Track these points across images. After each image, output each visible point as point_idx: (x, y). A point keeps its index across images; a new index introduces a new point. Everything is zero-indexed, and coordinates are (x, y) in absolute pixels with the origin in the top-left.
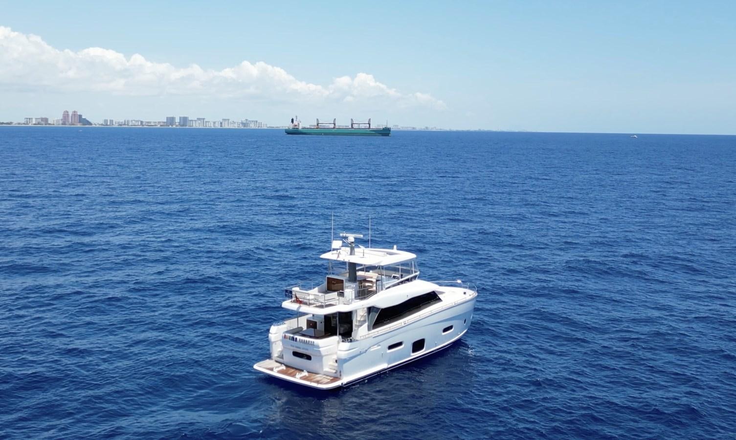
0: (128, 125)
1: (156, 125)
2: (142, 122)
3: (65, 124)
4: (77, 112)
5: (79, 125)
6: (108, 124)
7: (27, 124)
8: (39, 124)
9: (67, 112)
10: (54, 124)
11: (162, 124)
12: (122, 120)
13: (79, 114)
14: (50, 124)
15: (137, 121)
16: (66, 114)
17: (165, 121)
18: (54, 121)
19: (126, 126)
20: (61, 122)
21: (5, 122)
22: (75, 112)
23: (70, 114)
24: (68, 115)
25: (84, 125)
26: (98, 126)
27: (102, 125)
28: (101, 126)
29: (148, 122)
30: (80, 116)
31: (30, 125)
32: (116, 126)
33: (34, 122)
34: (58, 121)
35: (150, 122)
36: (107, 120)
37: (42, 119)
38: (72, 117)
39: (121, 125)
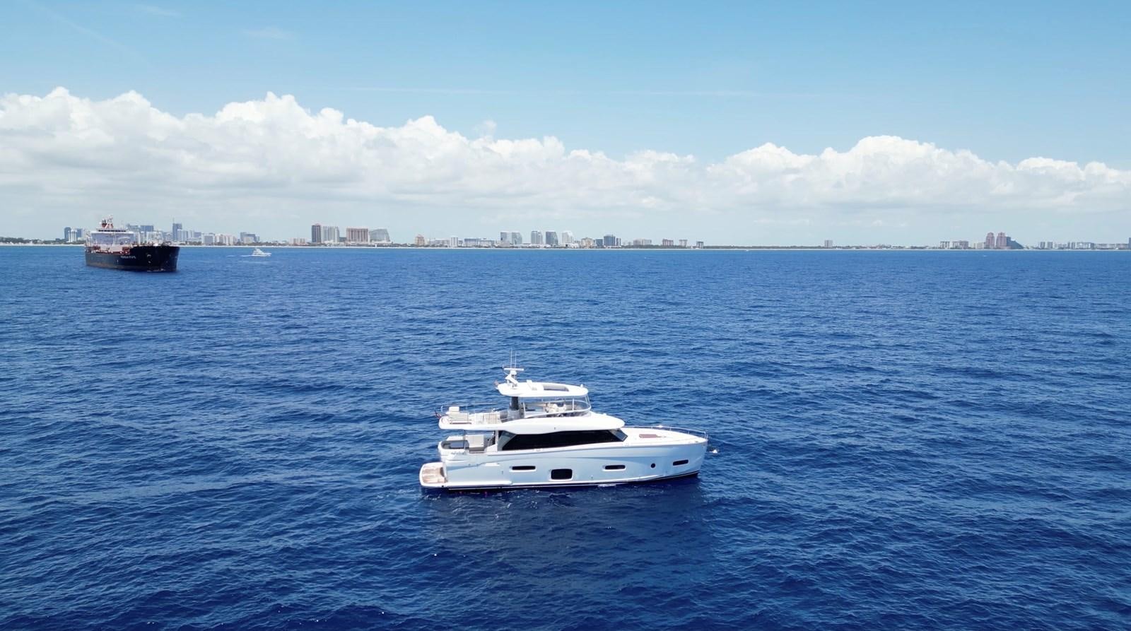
0: (1072, 248)
1: (1112, 249)
2: (1093, 245)
3: (988, 248)
4: (1004, 234)
5: (1006, 249)
6: (1046, 247)
7: (943, 248)
8: (956, 248)
9: (992, 234)
10: (974, 248)
11: (1122, 247)
12: (1064, 242)
13: (1007, 236)
14: (970, 248)
15: (1086, 243)
16: (990, 237)
17: (1128, 242)
18: (975, 245)
19: (1070, 250)
20: (983, 246)
21: (918, 246)
22: (1001, 234)
23: (996, 236)
24: (993, 237)
25: (1012, 248)
26: (1031, 249)
27: (1037, 248)
28: (1035, 250)
29: (1101, 245)
30: (1008, 239)
31: (946, 249)
32: (1055, 249)
33: (951, 246)
34: (979, 244)
35: (1105, 245)
36: (1044, 243)
37: (961, 243)
38: (997, 240)
39: (1063, 249)
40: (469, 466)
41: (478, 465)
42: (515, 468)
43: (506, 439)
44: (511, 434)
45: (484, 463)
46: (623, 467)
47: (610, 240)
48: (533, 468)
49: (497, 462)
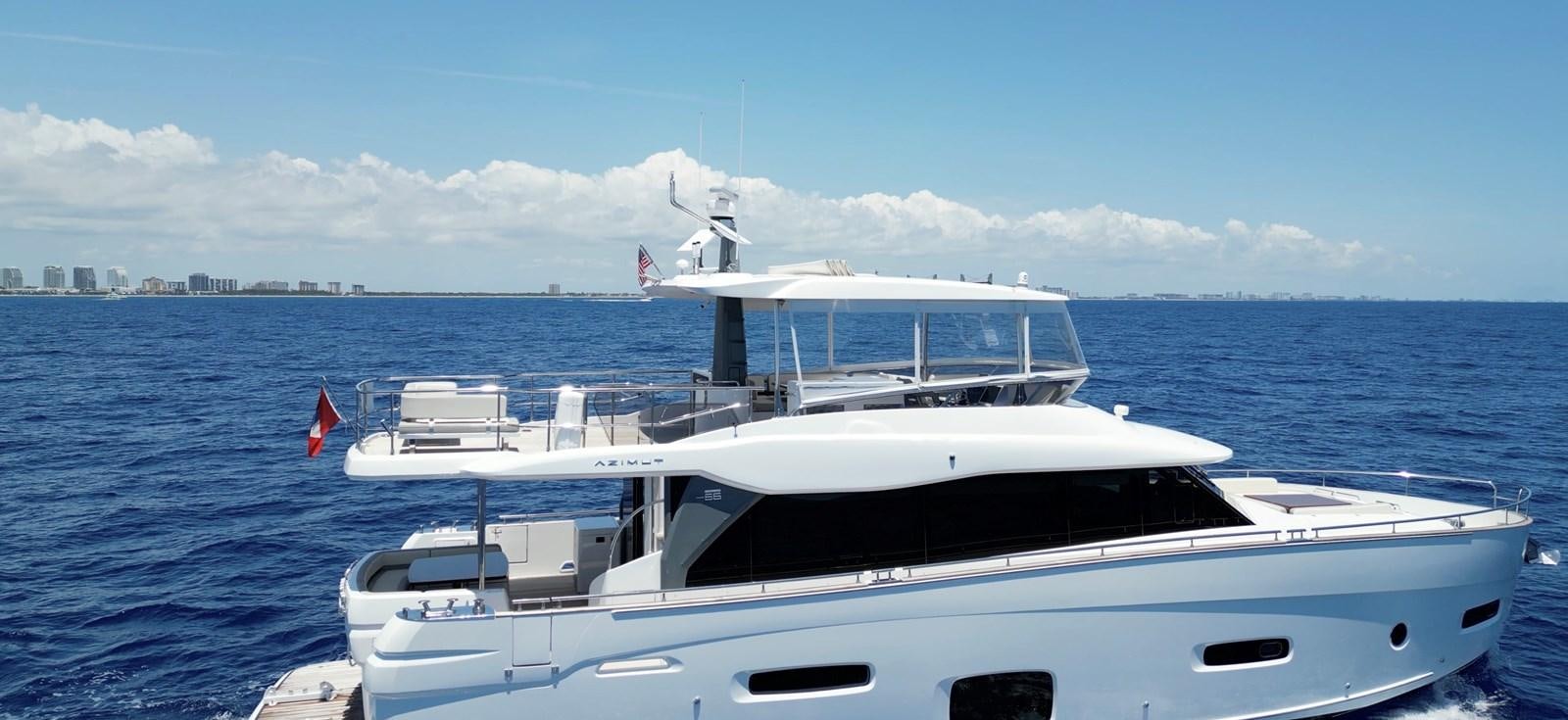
40: (509, 683)
41: (557, 676)
42: (762, 682)
43: (707, 524)
44: (732, 495)
45: (599, 662)
46: (1277, 648)
47: (199, 281)
48: (857, 674)
49: (665, 649)
